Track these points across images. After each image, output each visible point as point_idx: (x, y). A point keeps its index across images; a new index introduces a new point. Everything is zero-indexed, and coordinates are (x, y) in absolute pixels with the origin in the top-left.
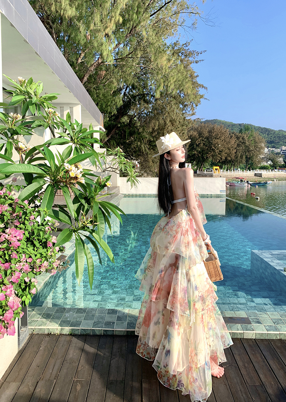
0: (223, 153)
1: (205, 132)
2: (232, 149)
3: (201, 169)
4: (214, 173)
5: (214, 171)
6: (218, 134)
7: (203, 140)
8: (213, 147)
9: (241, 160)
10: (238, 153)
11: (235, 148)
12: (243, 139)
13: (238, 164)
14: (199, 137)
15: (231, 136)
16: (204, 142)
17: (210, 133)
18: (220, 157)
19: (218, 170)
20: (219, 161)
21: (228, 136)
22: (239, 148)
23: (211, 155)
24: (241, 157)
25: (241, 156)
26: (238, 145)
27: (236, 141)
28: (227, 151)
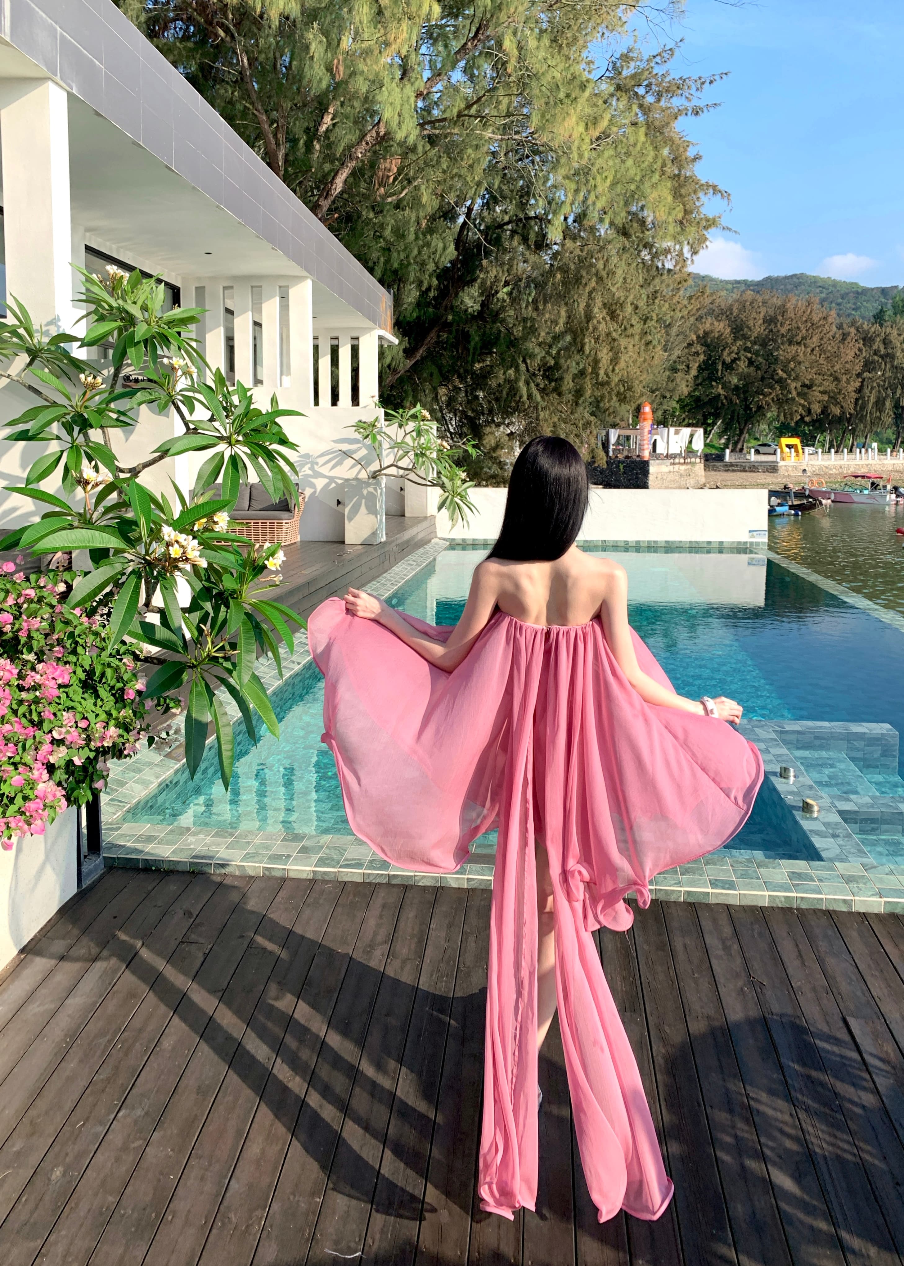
0: (815, 394)
1: (751, 323)
2: (844, 378)
3: (739, 446)
4: (783, 459)
5: (782, 452)
6: (798, 328)
7: (747, 350)
8: (780, 372)
9: (878, 414)
10: (866, 391)
11: (858, 375)
12: (886, 342)
13: (865, 427)
14: (736, 339)
15: (844, 334)
16: (749, 355)
17: (772, 326)
18: (803, 406)
19: (797, 451)
20: (802, 418)
21: (831, 334)
22: (870, 375)
23: (773, 400)
24: (879, 404)
25: (876, 403)
26: (868, 366)
27: (860, 350)
28: (829, 385)
